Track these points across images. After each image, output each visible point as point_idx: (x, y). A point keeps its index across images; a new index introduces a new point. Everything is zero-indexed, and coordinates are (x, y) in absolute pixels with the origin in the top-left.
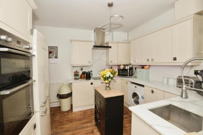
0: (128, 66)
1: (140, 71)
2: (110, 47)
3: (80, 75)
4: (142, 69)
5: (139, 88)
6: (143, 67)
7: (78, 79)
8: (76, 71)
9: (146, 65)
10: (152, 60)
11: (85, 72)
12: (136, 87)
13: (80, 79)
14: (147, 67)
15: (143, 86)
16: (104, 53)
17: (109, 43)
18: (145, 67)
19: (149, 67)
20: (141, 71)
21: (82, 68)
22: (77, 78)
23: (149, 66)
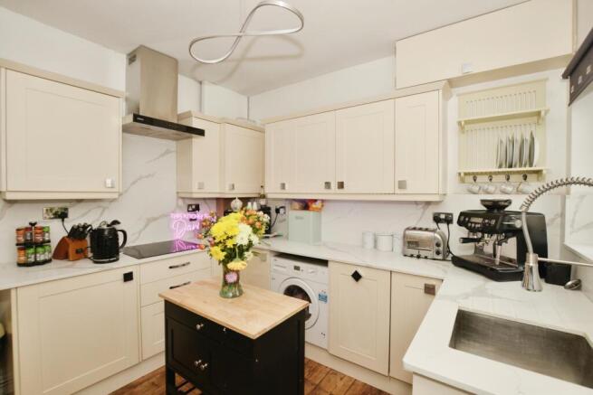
0: (255, 203)
1: (297, 218)
2: (201, 132)
3: (54, 244)
4: (305, 213)
5: (310, 271)
6: (306, 205)
7: (45, 262)
8: (33, 224)
9: (315, 201)
10: (341, 185)
11: (85, 227)
12: (297, 268)
13: (56, 263)
14: (318, 205)
15: (324, 263)
16: (168, 152)
17: (194, 119)
18: (314, 206)
19: (322, 206)
20: (301, 218)
21: (66, 209)
22: (41, 258)
23: (323, 201)
